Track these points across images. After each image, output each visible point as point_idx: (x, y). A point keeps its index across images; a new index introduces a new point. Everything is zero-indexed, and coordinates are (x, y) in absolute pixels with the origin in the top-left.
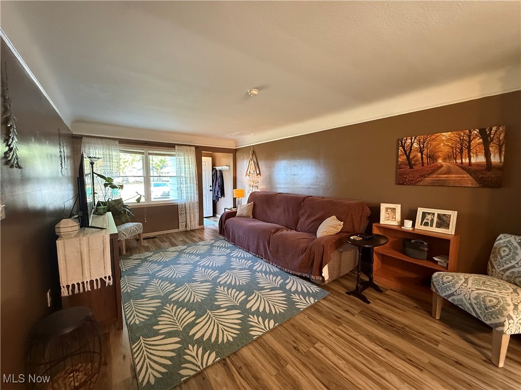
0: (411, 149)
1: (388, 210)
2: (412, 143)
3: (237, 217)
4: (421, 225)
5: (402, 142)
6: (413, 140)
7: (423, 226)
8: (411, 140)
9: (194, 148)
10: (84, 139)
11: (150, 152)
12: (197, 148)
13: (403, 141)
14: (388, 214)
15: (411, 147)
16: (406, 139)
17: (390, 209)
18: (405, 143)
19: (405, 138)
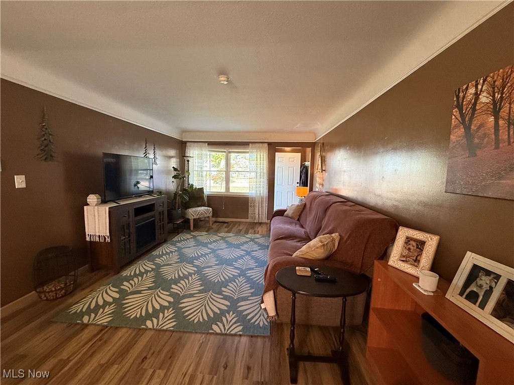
0: (474, 109)
1: (411, 242)
2: (477, 96)
3: (285, 216)
4: (461, 294)
5: (458, 97)
6: (480, 87)
7: (462, 299)
8: (477, 88)
9: (266, 145)
10: (188, 144)
11: (230, 150)
12: (270, 144)
13: (461, 95)
14: (409, 249)
15: (475, 104)
16: (467, 89)
17: (415, 240)
18: (464, 97)
19: (465, 87)
